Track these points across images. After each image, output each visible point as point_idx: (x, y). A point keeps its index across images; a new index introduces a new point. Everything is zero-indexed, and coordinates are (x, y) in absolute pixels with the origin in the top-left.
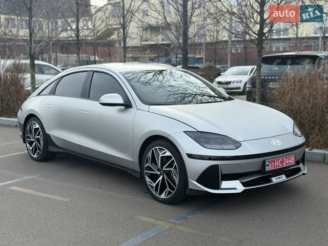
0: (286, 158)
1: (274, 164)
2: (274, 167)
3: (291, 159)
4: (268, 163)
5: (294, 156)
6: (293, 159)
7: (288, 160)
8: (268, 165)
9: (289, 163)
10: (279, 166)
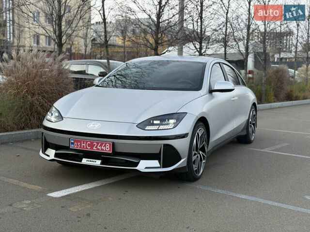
0: (98, 144)
1: (81, 145)
2: (81, 147)
3: (105, 146)
4: (73, 141)
5: (110, 144)
6: (108, 147)
7: (101, 146)
8: (73, 143)
9: (103, 150)
10: (87, 148)
